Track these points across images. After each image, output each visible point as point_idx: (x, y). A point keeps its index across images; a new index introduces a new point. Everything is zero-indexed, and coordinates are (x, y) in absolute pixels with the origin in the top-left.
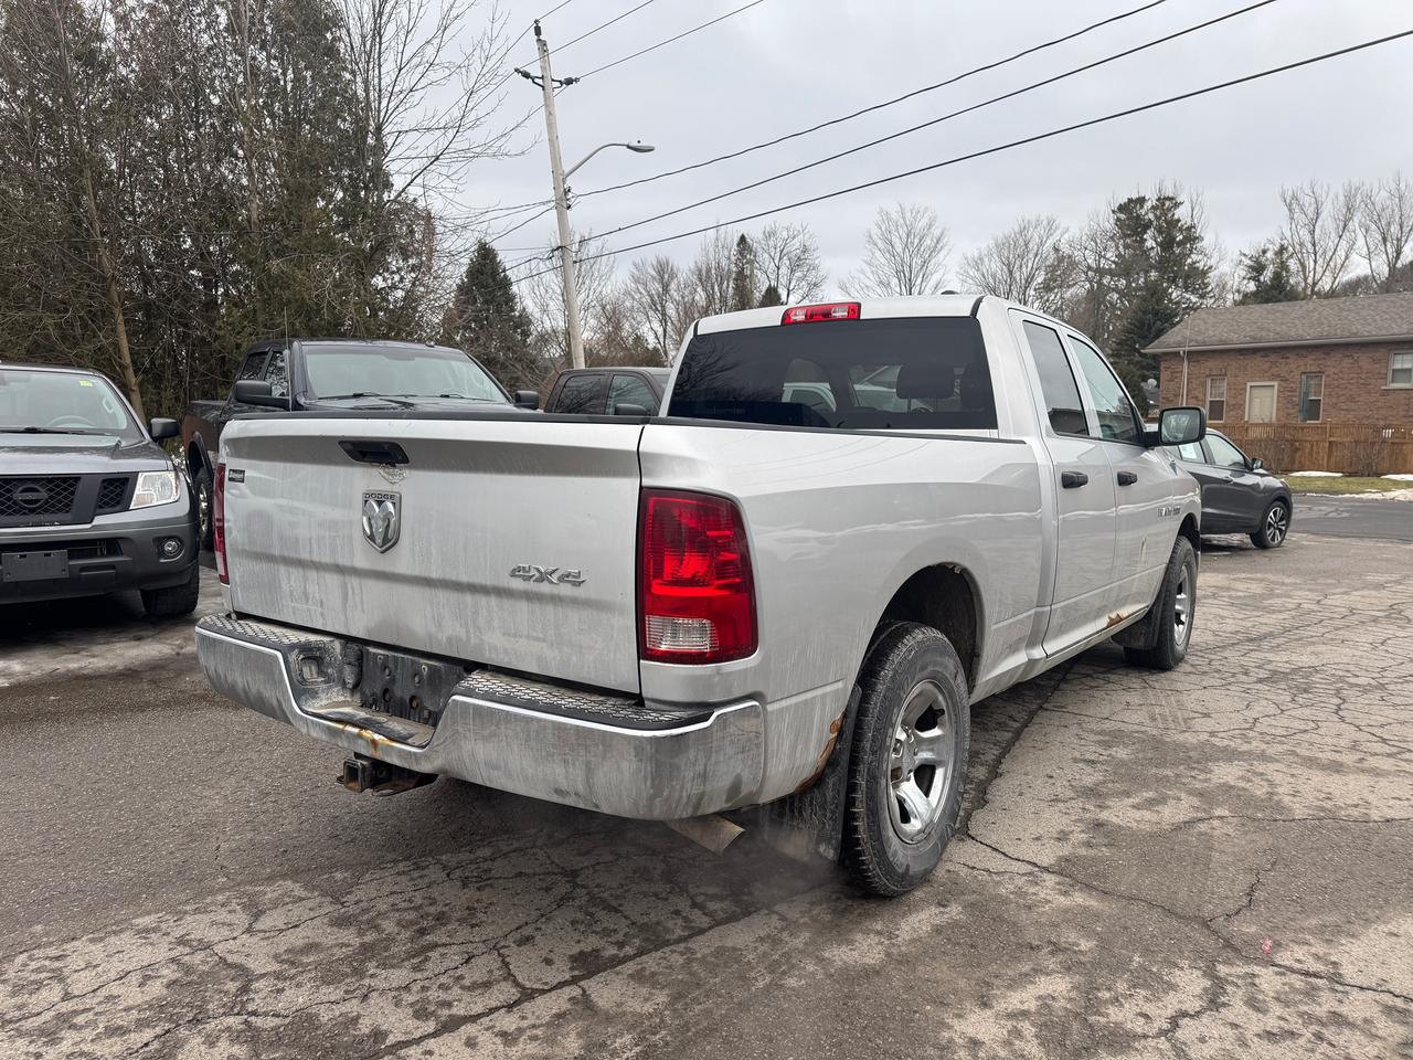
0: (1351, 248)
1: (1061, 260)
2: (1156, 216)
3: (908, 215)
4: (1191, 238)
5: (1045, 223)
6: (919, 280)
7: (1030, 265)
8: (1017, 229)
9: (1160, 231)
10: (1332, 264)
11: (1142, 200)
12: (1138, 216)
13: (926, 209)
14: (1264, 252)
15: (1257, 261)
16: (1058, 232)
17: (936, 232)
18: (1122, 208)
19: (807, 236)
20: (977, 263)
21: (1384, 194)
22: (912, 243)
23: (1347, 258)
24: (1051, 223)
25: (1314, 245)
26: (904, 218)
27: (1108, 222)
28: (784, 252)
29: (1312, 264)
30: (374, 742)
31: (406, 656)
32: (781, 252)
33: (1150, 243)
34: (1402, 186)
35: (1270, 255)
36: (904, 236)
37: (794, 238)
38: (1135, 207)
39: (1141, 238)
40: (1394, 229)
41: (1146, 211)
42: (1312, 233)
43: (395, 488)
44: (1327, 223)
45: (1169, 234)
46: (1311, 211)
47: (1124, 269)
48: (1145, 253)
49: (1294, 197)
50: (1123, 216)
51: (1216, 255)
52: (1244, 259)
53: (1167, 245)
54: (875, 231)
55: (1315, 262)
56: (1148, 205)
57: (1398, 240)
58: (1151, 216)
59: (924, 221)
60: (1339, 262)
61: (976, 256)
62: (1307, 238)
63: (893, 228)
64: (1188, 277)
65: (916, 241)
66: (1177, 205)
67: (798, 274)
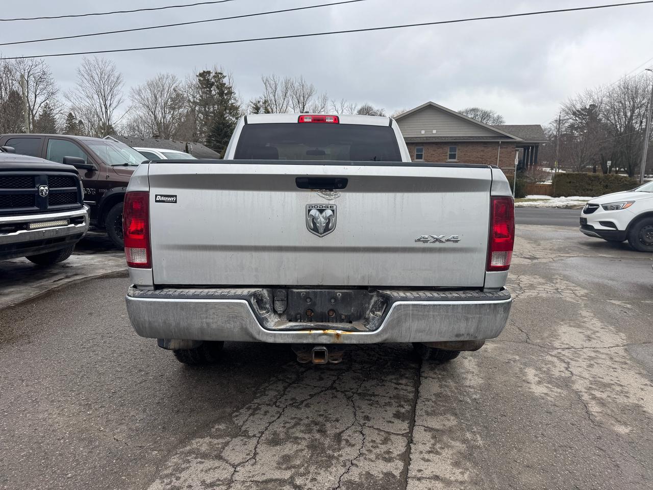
0: (288, 104)
1: (178, 95)
2: (215, 80)
3: (100, 63)
4: (230, 93)
5: (171, 77)
6: (109, 98)
7: (165, 96)
8: (157, 78)
9: (218, 87)
10: (282, 110)
11: (209, 73)
12: (208, 80)
13: (110, 62)
14: (259, 102)
15: (256, 105)
16: (178, 82)
17: (116, 74)
18: (201, 75)
19: (44, 66)
20: (139, 93)
21: (297, 84)
22: (104, 78)
23: (287, 108)
24: (173, 77)
25: (275, 102)
26: (98, 65)
27: (195, 81)
28: (31, 73)
29: (275, 109)
30: (338, 335)
31: (323, 290)
32: (29, 72)
33: (213, 92)
34: (303, 82)
35: (261, 103)
36: (99, 74)
37: (36, 66)
38: (206, 75)
39: (210, 90)
40: (302, 98)
41: (211, 77)
42: (274, 96)
43: (332, 202)
44: (279, 92)
45: (222, 90)
46: (273, 87)
47: (204, 103)
48: (212, 96)
49: (267, 80)
50: (202, 79)
51: (239, 101)
52: (251, 103)
53: (221, 94)
54: (82, 69)
55: (276, 108)
56: (212, 75)
57: (303, 103)
58: (213, 80)
59: (109, 68)
60: (284, 109)
61: (138, 89)
62: (273, 98)
63: (92, 69)
64: (230, 109)
65: (106, 77)
66: (224, 77)
67: (41, 86)
